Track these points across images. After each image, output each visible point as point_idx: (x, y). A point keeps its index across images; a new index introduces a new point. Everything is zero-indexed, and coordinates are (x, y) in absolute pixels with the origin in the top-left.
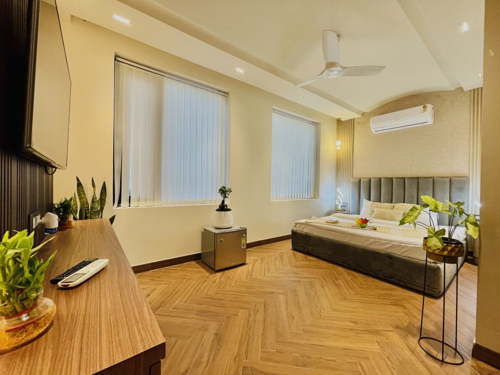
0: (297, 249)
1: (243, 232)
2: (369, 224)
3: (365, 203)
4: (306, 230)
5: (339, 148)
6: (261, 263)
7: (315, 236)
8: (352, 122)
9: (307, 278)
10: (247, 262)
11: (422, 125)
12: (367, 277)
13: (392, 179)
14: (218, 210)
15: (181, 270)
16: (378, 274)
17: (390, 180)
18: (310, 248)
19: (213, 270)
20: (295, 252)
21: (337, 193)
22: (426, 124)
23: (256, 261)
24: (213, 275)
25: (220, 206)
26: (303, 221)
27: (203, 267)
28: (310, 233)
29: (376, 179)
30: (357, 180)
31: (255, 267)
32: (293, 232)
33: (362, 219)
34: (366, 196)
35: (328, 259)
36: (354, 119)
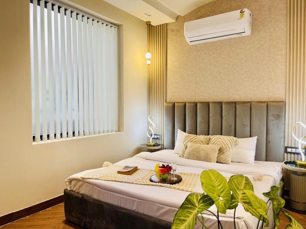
0: (72, 221)
3: (180, 135)
4: (83, 191)
5: (149, 62)
8: (164, 27)
11: (240, 36)
13: (208, 103)
18: (88, 220)
22: (243, 35)
29: (192, 104)
34: (181, 125)
36: (167, 24)
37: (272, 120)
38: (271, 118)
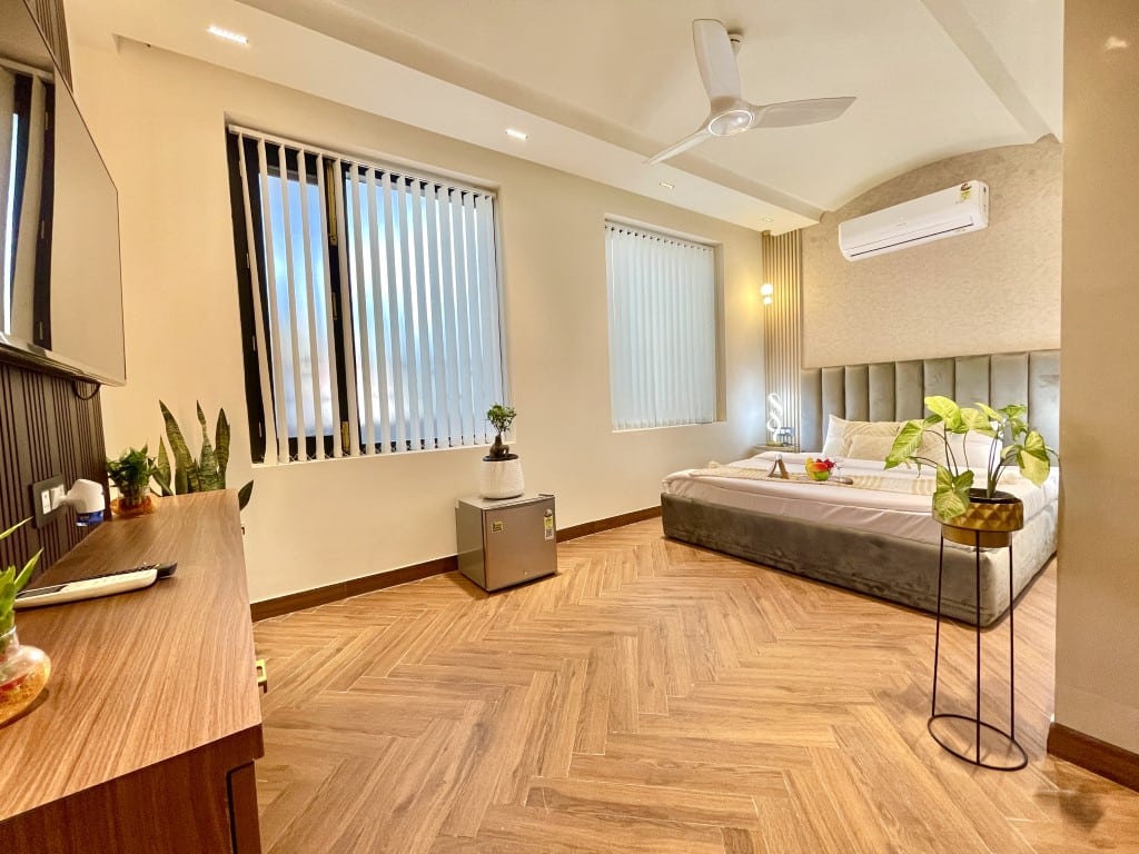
0: (676, 536)
1: (546, 505)
2: (834, 471)
3: (833, 423)
4: (692, 494)
5: (768, 301)
6: (592, 571)
7: (711, 504)
9: (691, 598)
10: (560, 570)
11: (961, 232)
12: (828, 590)
13: (893, 365)
14: (489, 459)
15: (413, 594)
16: (854, 581)
17: (890, 368)
18: (703, 533)
19: (482, 590)
20: (671, 544)
21: (768, 407)
22: (969, 229)
23: (580, 566)
24: (483, 601)
25: (492, 451)
26: (686, 473)
27: (463, 587)
28: (702, 498)
29: (857, 368)
30: (813, 372)
31: (577, 580)
32: (664, 499)
33: (819, 461)
34: (837, 407)
35: (743, 554)
36: (800, 230)
37: (1042, 387)
38: (1037, 381)
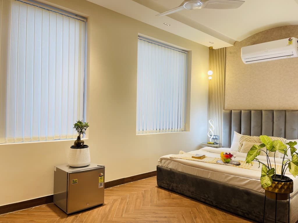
1: (101, 170)
2: (233, 158)
4: (171, 166)
5: (210, 78)
6: (121, 203)
7: (179, 172)
8: (223, 51)
9: (165, 217)
10: (105, 203)
12: (226, 214)
14: (73, 147)
15: (28, 215)
16: (238, 210)
17: (260, 112)
18: (175, 185)
19: (65, 213)
20: (160, 190)
21: (209, 126)
22: (292, 57)
23: (115, 200)
24: (64, 219)
25: (75, 143)
26: (168, 156)
27: (55, 211)
28: (175, 169)
30: (228, 112)
31: (113, 208)
32: (158, 168)
33: (226, 154)
35: (191, 196)
36: (226, 48)
